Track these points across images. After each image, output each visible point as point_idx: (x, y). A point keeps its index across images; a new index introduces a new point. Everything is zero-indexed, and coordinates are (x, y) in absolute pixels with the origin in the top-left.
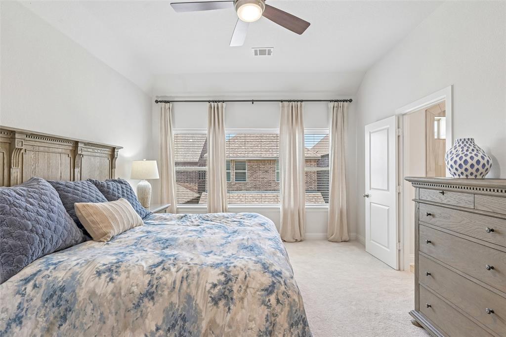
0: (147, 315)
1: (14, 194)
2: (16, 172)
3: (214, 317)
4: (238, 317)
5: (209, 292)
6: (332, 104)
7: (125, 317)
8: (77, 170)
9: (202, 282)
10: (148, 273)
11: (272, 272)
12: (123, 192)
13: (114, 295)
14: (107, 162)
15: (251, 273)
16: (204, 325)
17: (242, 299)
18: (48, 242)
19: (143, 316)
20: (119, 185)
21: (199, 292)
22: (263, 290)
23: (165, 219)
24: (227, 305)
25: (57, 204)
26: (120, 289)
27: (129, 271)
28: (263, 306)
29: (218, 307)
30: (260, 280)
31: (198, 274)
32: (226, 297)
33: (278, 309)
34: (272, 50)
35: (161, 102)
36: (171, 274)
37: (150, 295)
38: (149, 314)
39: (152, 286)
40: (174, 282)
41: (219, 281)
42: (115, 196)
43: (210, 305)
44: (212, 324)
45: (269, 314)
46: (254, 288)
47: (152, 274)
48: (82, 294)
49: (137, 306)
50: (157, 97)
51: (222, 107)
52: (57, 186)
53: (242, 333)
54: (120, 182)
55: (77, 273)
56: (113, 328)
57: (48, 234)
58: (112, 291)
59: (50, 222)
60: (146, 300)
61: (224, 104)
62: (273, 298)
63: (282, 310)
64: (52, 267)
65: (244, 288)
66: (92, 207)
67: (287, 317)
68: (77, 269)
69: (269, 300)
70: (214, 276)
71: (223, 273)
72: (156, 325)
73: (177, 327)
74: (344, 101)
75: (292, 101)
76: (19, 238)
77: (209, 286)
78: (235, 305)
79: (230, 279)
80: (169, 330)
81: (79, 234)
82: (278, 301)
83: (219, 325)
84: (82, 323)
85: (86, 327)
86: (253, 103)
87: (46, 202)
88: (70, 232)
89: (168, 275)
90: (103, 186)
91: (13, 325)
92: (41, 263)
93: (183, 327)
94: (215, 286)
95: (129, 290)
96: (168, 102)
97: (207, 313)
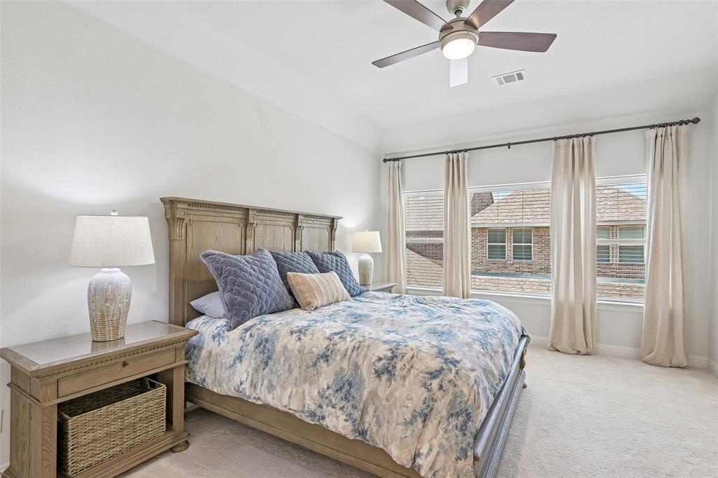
0: (321, 374)
1: (244, 261)
2: (250, 243)
3: (376, 389)
4: (397, 394)
5: (374, 364)
6: (652, 132)
7: (305, 372)
8: (298, 242)
9: (370, 354)
10: (328, 339)
11: (447, 359)
12: (337, 265)
13: (300, 352)
14: (326, 233)
15: (420, 354)
16: (366, 393)
17: (404, 377)
18: (264, 303)
19: (318, 374)
20: (334, 258)
21: (365, 363)
22: (427, 373)
23: (378, 298)
24: (389, 380)
25: (273, 272)
26: (305, 348)
27: (313, 334)
28: (423, 388)
29: (380, 380)
30: (427, 363)
31: (369, 346)
32: (389, 372)
33: (439, 394)
34: (523, 73)
35: (389, 160)
36: (346, 344)
37: (326, 357)
38: (323, 374)
39: (328, 350)
40: (347, 350)
41: (385, 356)
42: (328, 269)
43: (372, 376)
44: (374, 395)
45: (428, 397)
46: (417, 369)
47: (331, 340)
48: (279, 347)
49: (315, 364)
50: (386, 155)
51: (464, 158)
52: (276, 257)
53: (398, 408)
54: (336, 255)
55: (278, 330)
56: (297, 378)
57: (264, 296)
58: (298, 349)
59: (266, 287)
60: (322, 361)
61: (467, 154)
62: (435, 383)
63: (443, 397)
64: (263, 323)
65: (408, 367)
66: (301, 277)
67: (448, 405)
68: (279, 327)
69: (431, 384)
70: (383, 350)
71: (391, 349)
72: (328, 384)
73: (344, 391)
74: (681, 123)
75: (574, 136)
76: (245, 296)
77: (374, 359)
78: (395, 381)
79: (396, 356)
80: (337, 391)
81: (289, 301)
82: (441, 387)
83: (379, 398)
84: (276, 370)
85: (279, 374)
86: (509, 147)
87: (265, 269)
88: (282, 298)
89: (343, 343)
90: (318, 258)
91: (237, 362)
92: (258, 319)
93: (349, 392)
94: (380, 359)
95: (310, 350)
96: (398, 159)
97: (369, 382)
